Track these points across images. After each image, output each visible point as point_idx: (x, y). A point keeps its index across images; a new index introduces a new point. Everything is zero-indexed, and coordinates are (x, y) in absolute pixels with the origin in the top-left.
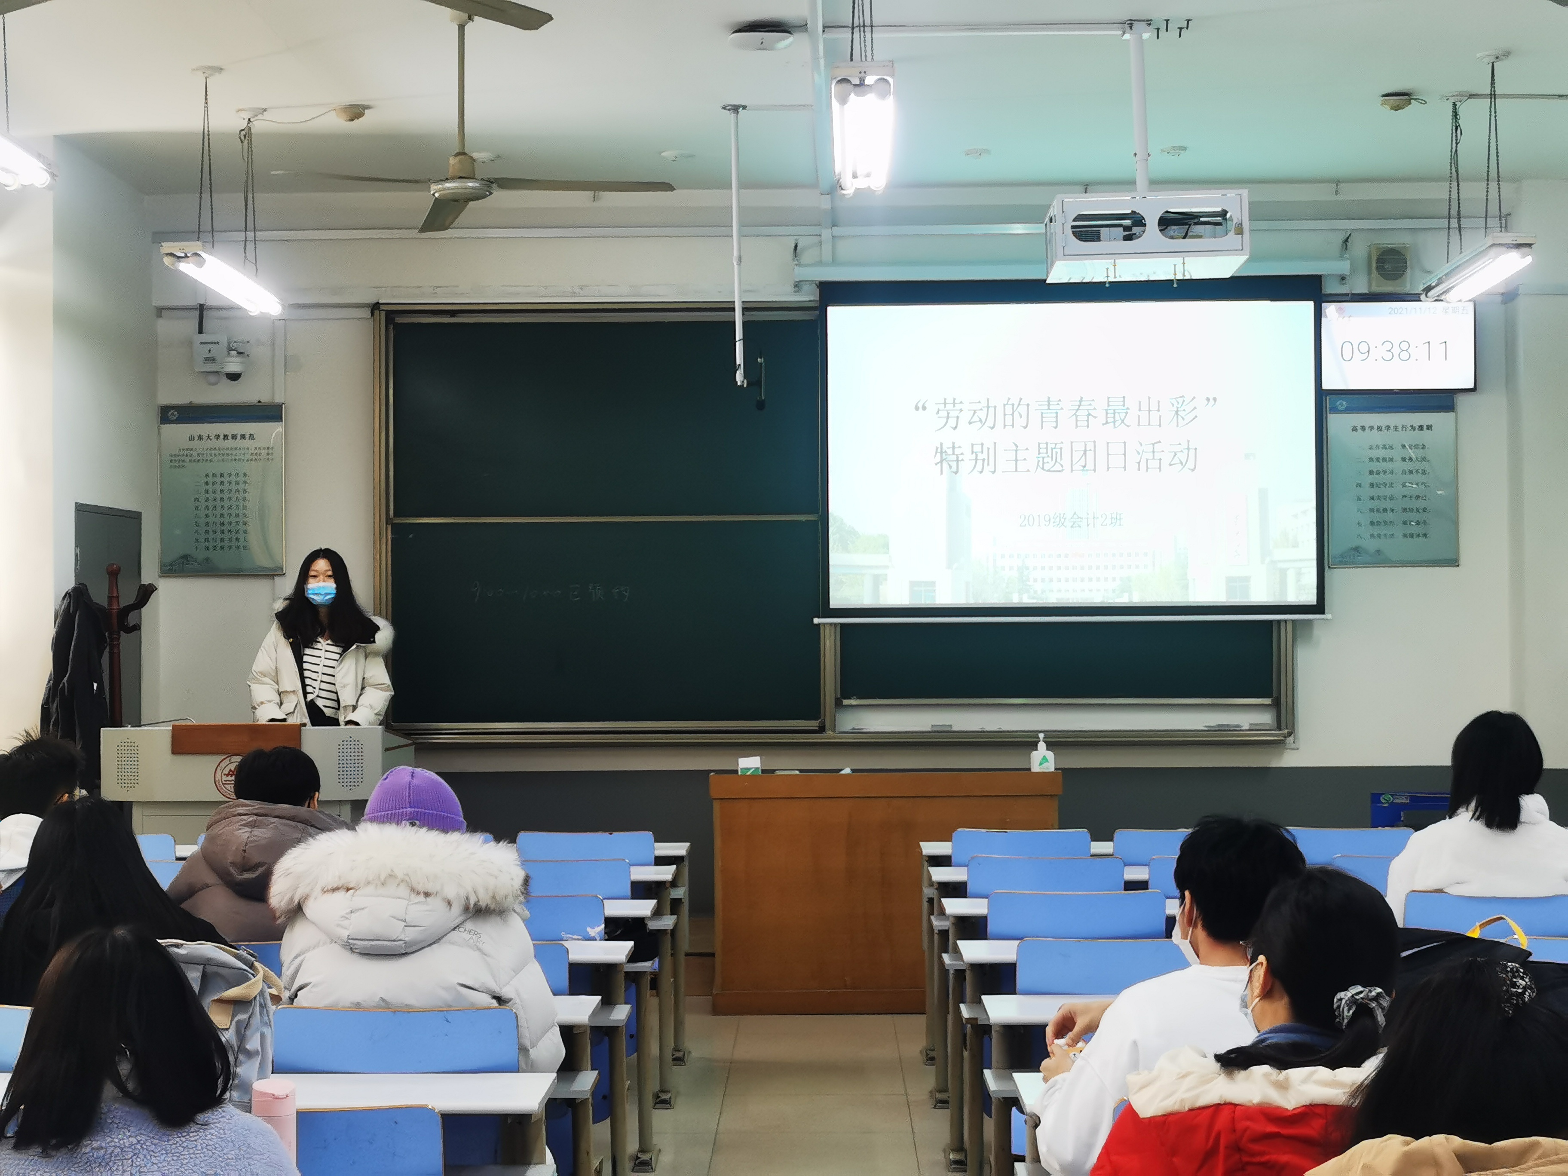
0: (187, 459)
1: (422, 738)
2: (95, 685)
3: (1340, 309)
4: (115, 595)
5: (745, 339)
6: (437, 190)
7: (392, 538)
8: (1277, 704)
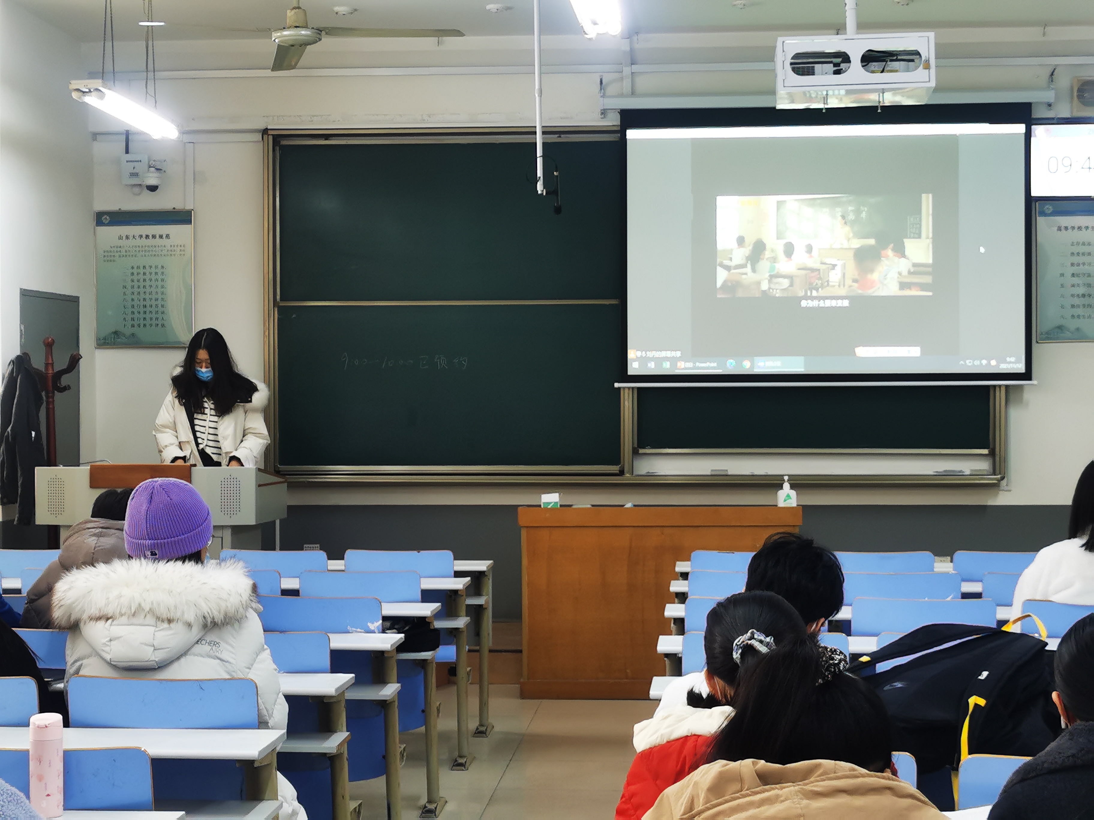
0: (117, 254)
1: (296, 478)
2: (33, 433)
3: (1048, 130)
4: (49, 362)
5: (544, 156)
6: (278, 37)
7: (278, 318)
8: (992, 454)
